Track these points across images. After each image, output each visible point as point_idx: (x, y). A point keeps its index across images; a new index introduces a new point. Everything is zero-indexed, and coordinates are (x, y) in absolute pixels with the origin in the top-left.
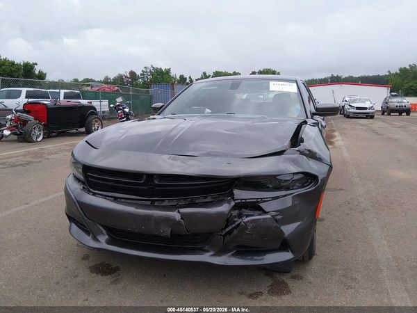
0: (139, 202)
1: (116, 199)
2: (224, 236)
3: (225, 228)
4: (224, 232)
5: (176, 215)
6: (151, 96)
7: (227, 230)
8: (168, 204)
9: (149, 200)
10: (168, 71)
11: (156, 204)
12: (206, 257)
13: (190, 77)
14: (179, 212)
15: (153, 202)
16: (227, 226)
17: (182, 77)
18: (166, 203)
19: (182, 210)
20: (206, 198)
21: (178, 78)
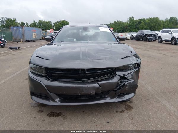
0: (77, 82)
1: (65, 82)
2: (116, 91)
3: (116, 88)
4: (116, 89)
5: (97, 85)
6: (11, 32)
7: (117, 88)
8: (90, 81)
9: (82, 80)
10: (15, 20)
11: (85, 81)
12: (108, 100)
13: (27, 23)
14: (98, 84)
15: (83, 81)
16: (117, 87)
17: (22, 23)
18: (89, 81)
19: (100, 83)
20: (105, 77)
21: (20, 23)
